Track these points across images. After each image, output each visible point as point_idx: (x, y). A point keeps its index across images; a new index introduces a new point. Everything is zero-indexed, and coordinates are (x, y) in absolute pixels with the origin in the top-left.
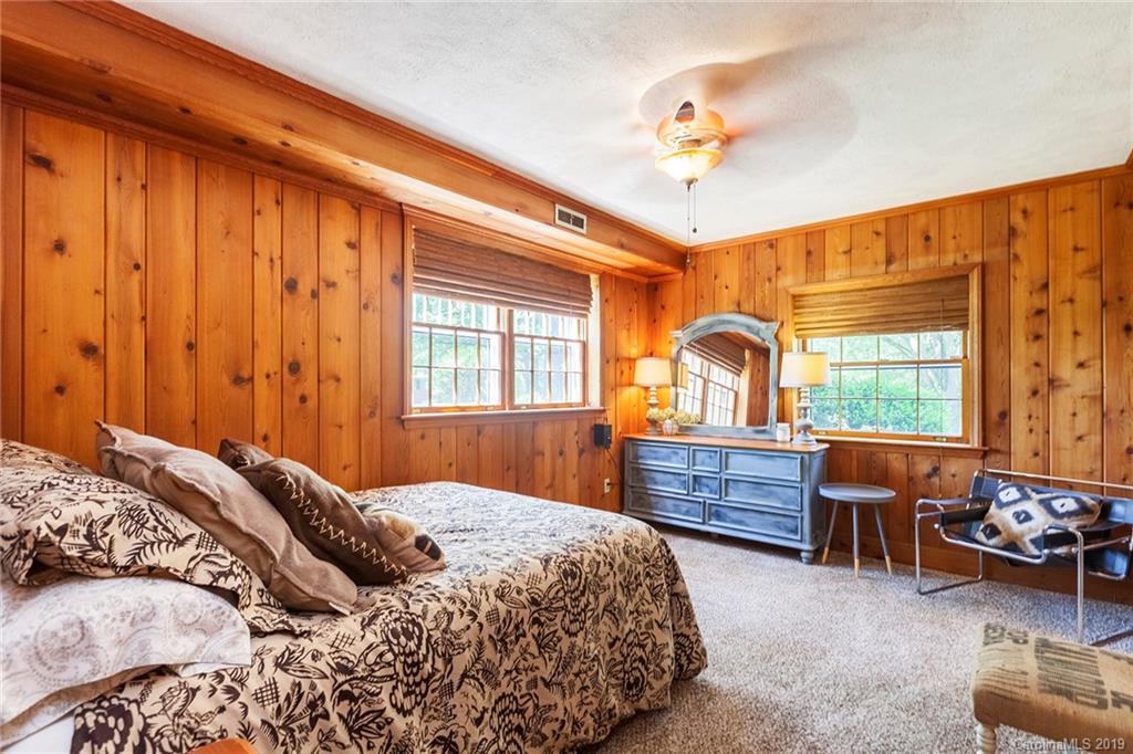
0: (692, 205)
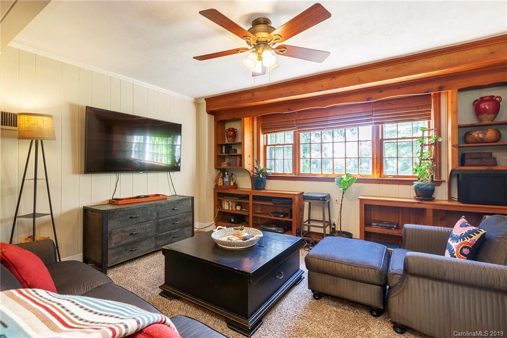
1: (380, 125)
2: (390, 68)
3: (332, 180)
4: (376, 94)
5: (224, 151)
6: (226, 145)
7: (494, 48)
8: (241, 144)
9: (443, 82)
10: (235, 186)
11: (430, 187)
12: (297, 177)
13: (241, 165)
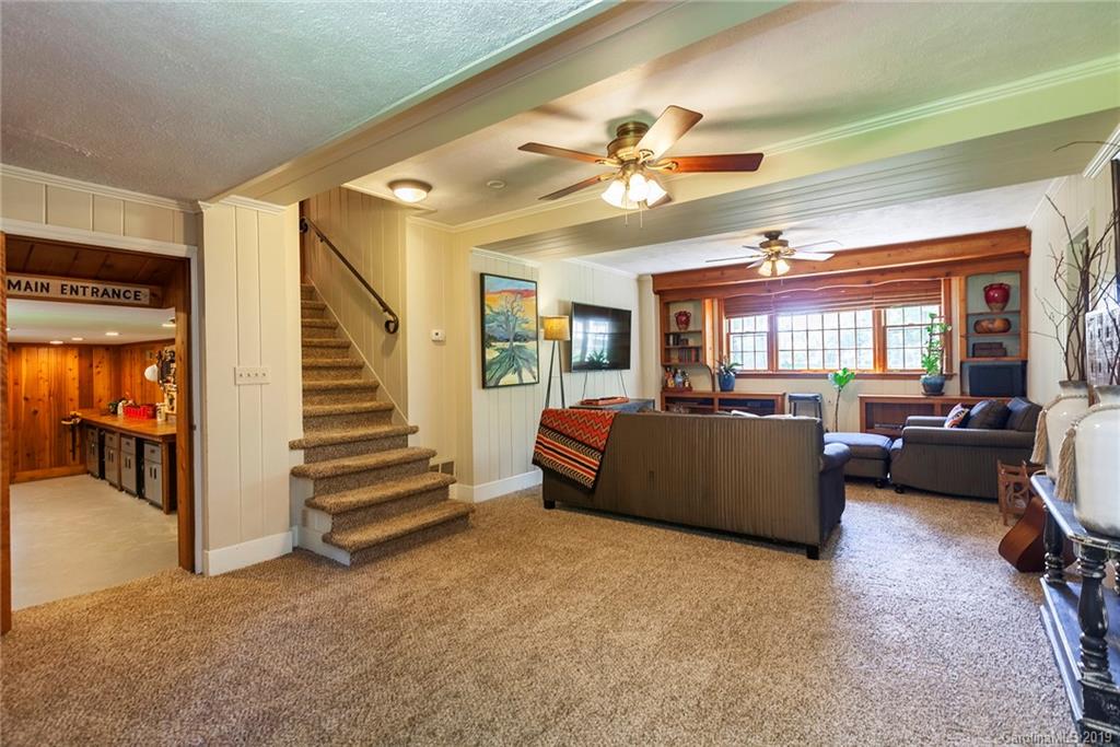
1: (883, 310)
2: (892, 252)
3: (825, 376)
4: (878, 277)
5: (671, 342)
6: (674, 334)
7: (996, 240)
8: (700, 333)
9: (950, 269)
10: (690, 388)
11: (939, 381)
12: (773, 374)
13: (697, 360)
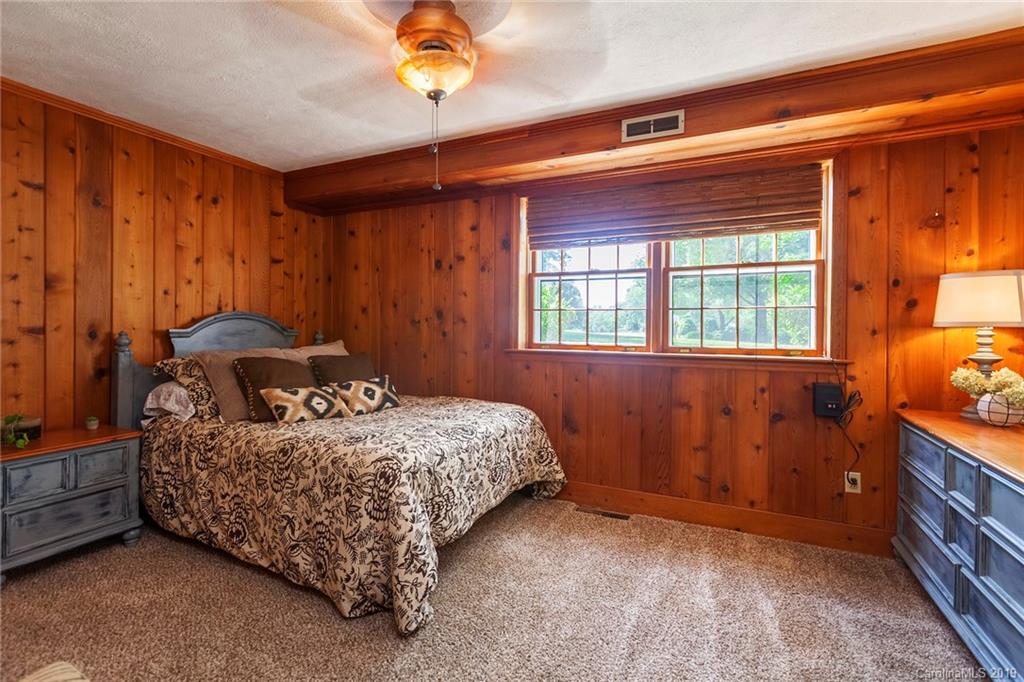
0: (435, 129)
